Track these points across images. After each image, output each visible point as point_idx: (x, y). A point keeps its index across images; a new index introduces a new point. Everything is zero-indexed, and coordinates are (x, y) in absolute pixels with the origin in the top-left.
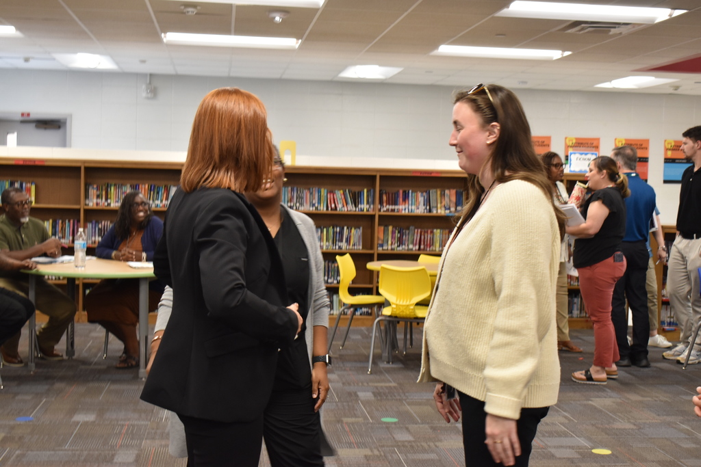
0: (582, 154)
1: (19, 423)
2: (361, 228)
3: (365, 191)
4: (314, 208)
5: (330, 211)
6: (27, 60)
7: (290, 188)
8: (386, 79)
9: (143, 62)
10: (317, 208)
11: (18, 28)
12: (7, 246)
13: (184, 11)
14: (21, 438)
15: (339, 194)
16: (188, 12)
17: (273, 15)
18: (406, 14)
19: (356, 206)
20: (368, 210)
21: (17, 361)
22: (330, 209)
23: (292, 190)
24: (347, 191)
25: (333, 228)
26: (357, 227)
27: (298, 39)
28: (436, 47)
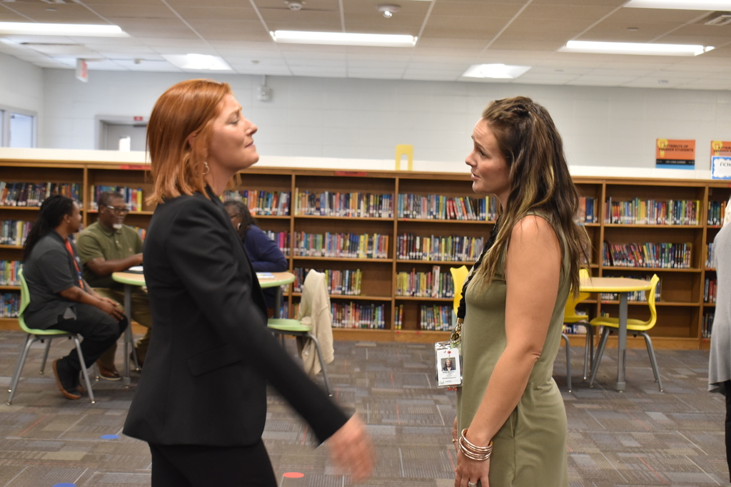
0: (726, 159)
1: (103, 441)
2: (482, 238)
3: (487, 198)
4: (432, 217)
5: (449, 220)
6: (137, 61)
7: (406, 195)
8: (514, 79)
9: (256, 62)
10: (435, 217)
11: (123, 29)
12: (101, 254)
13: (289, 6)
14: (102, 457)
15: (459, 202)
16: (292, 7)
17: (382, 9)
18: (525, 6)
19: (477, 215)
20: (490, 220)
21: (113, 375)
22: (449, 217)
23: (409, 197)
24: (467, 198)
25: (452, 238)
26: (478, 237)
27: (414, 35)
28: (564, 42)
